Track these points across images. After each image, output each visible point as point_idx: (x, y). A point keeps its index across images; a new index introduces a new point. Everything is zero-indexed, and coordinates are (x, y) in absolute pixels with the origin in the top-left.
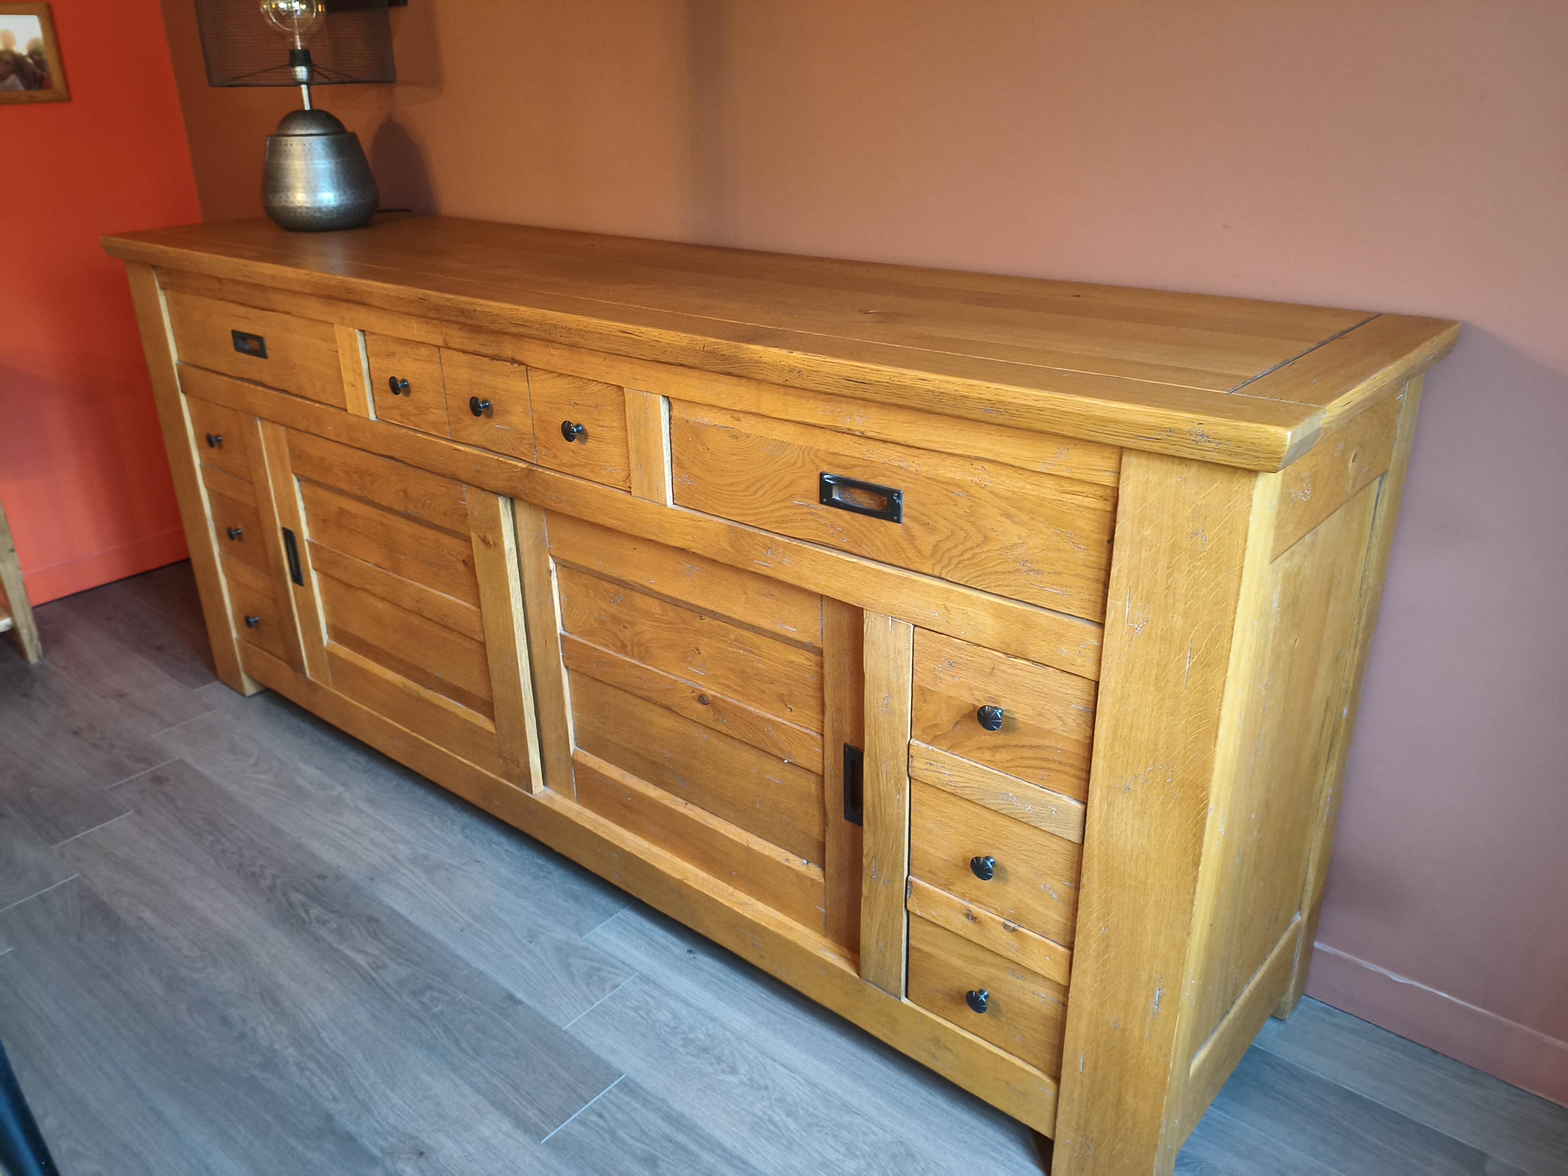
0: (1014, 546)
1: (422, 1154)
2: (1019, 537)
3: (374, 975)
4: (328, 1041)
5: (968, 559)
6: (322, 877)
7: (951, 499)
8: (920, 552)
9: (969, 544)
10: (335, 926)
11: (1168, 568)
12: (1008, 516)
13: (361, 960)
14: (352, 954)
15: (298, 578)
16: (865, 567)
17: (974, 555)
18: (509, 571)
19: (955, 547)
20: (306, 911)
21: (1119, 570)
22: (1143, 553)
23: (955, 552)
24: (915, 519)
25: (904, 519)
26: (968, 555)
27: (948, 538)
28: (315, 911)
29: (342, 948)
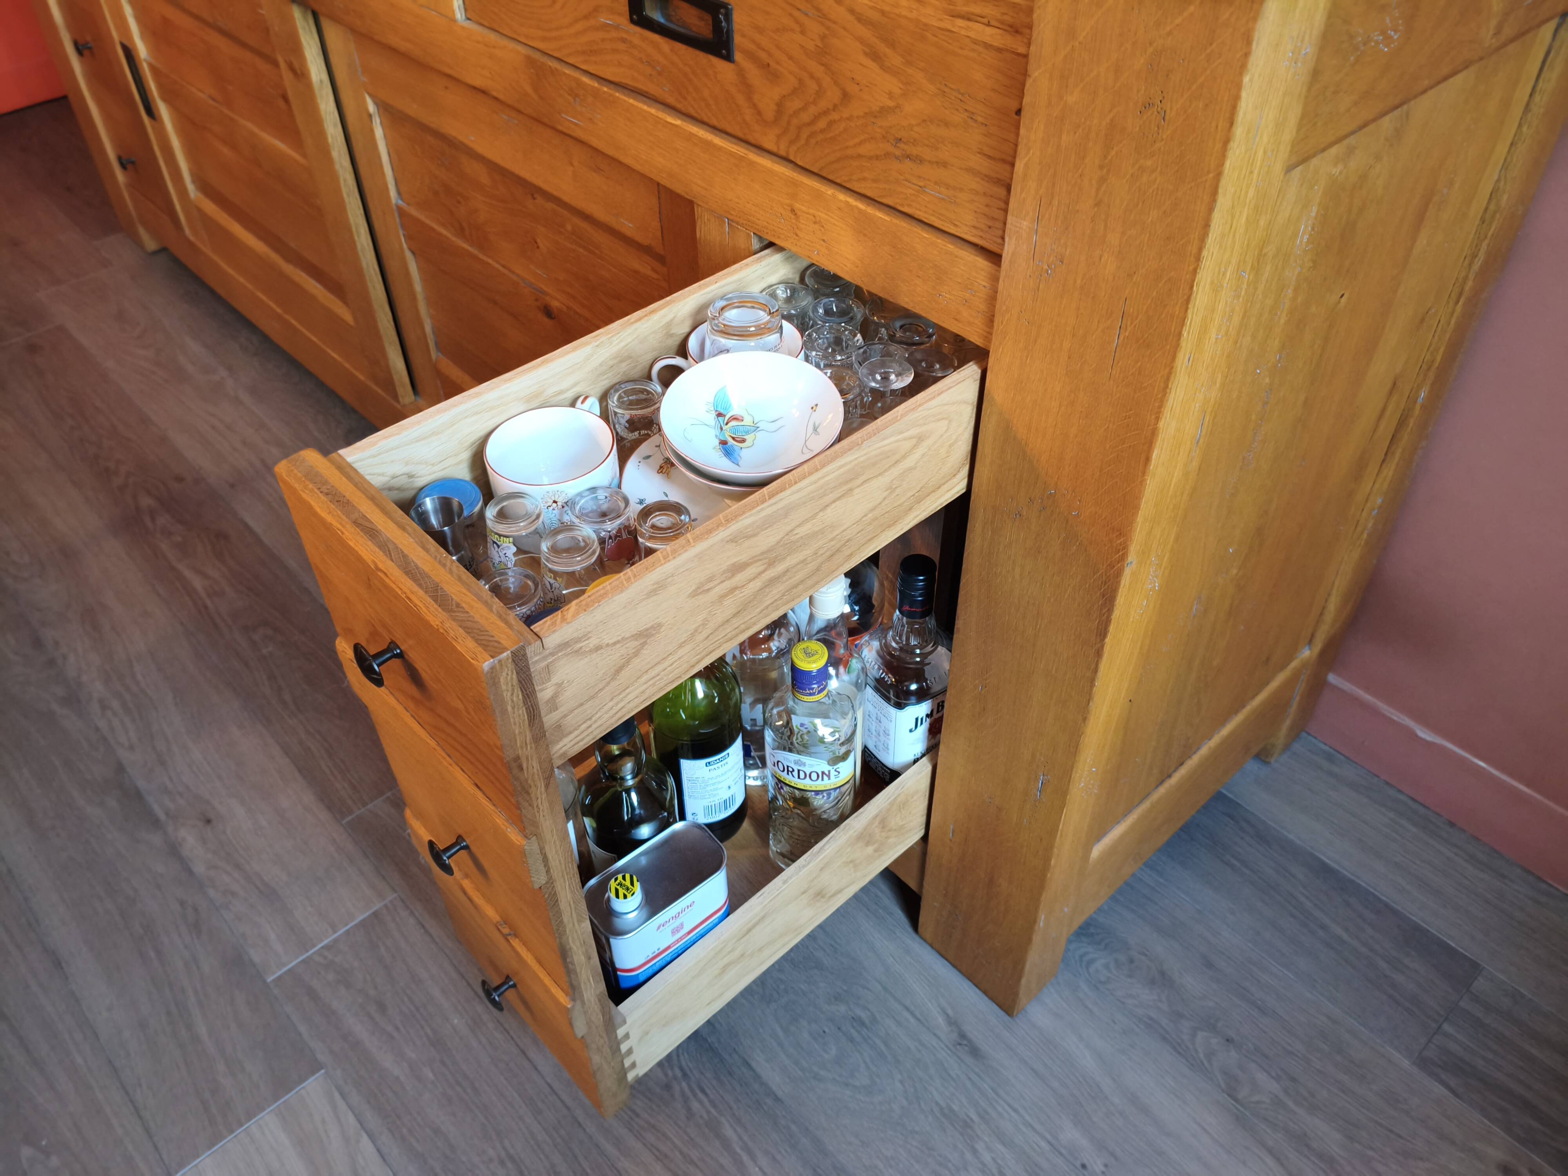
0: (884, 111)
1: (209, 821)
2: (891, 96)
3: (208, 602)
4: (139, 677)
5: (822, 131)
6: (180, 479)
7: (797, 21)
8: (759, 113)
9: (823, 104)
10: (179, 539)
11: (1101, 167)
12: (875, 56)
13: (198, 583)
14: (188, 574)
15: (150, 111)
16: (692, 135)
17: (831, 124)
18: (323, 113)
19: (804, 108)
20: (153, 519)
21: (1026, 165)
22: (1064, 137)
23: (805, 117)
24: (752, 57)
25: (738, 56)
26: (822, 124)
27: (794, 91)
28: (163, 520)
29: (181, 567)
